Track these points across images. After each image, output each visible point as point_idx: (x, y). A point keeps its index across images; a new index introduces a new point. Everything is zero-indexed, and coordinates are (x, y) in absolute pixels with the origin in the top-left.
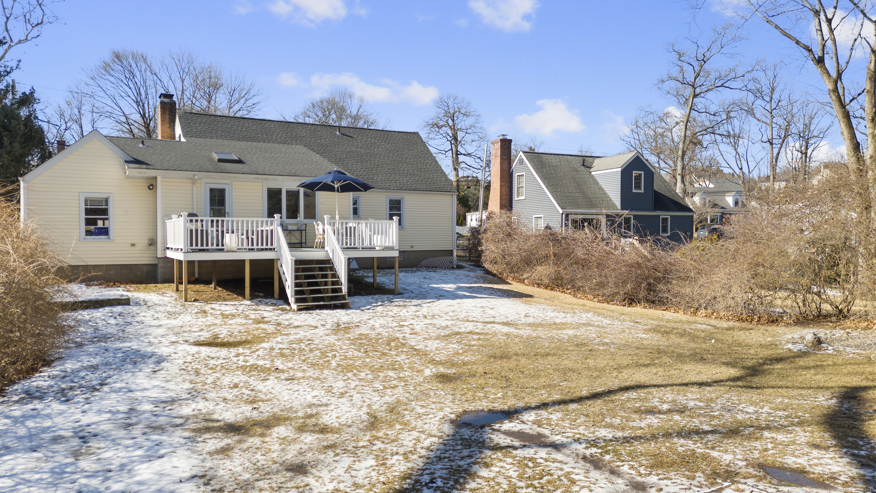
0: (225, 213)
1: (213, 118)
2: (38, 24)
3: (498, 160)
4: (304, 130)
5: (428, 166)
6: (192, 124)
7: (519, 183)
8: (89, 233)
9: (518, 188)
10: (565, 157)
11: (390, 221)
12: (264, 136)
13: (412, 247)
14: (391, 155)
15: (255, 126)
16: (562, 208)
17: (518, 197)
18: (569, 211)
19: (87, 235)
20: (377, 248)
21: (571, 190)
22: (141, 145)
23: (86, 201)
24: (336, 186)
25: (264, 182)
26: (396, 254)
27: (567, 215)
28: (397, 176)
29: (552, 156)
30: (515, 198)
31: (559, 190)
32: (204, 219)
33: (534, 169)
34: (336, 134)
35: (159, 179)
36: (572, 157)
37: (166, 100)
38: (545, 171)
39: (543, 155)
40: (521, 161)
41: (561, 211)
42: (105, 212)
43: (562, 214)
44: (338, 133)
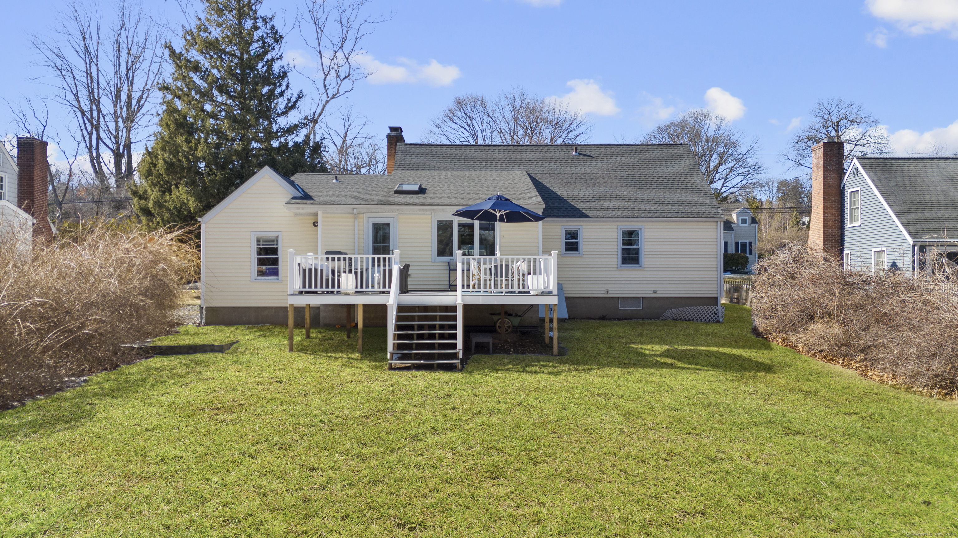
0: (389, 251)
1: (433, 147)
2: (346, 77)
3: (821, 173)
4: (533, 153)
5: (689, 185)
6: (408, 156)
7: (853, 203)
8: (261, 273)
9: (852, 210)
10: (936, 161)
11: (546, 256)
12: (484, 163)
13: (655, 292)
14: (638, 175)
15: (476, 153)
16: (913, 237)
17: (852, 222)
18: (926, 240)
19: (258, 275)
20: (532, 293)
21: (936, 209)
22: (334, 181)
23: (258, 240)
24: (498, 215)
25: (433, 214)
26: (553, 300)
27: (923, 248)
28: (639, 200)
29: (911, 161)
30: (848, 224)
31: (913, 210)
32: (353, 257)
33: (873, 181)
34: (571, 154)
35: (320, 214)
36: (948, 161)
37: (394, 134)
38: (892, 183)
39: (893, 161)
40: (856, 172)
41: (911, 241)
42: (275, 251)
43: (914, 246)
44: (574, 153)
